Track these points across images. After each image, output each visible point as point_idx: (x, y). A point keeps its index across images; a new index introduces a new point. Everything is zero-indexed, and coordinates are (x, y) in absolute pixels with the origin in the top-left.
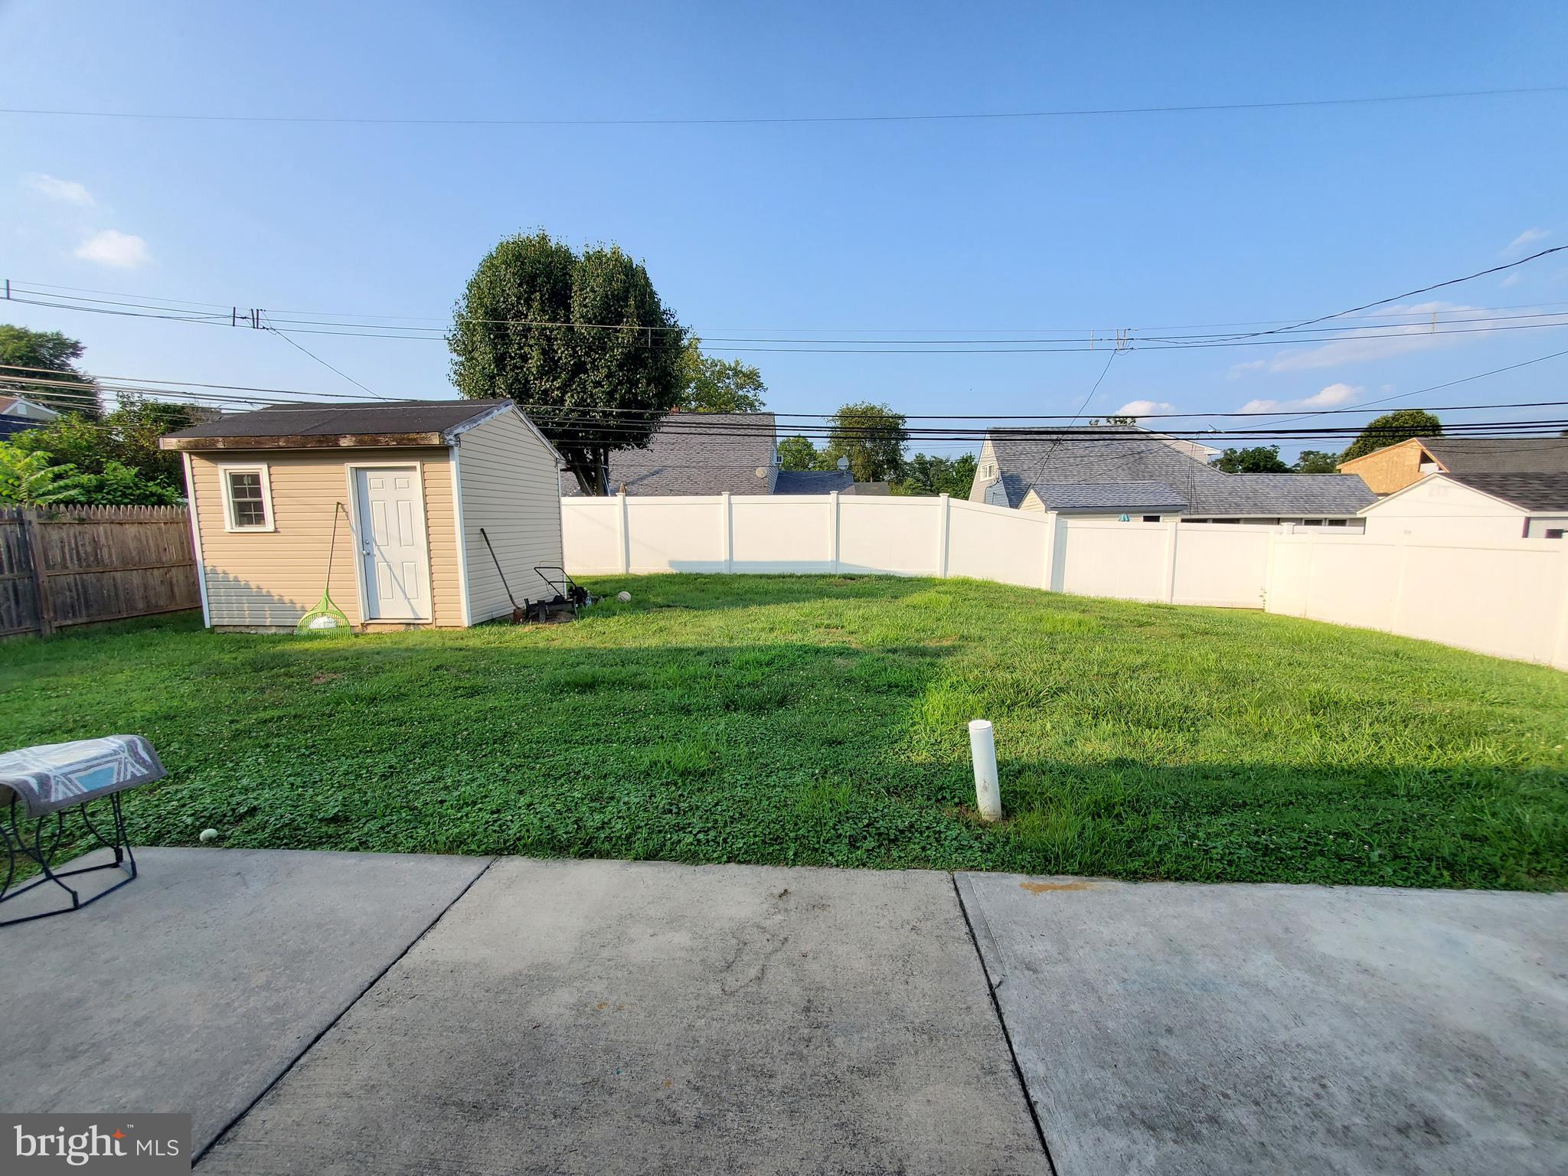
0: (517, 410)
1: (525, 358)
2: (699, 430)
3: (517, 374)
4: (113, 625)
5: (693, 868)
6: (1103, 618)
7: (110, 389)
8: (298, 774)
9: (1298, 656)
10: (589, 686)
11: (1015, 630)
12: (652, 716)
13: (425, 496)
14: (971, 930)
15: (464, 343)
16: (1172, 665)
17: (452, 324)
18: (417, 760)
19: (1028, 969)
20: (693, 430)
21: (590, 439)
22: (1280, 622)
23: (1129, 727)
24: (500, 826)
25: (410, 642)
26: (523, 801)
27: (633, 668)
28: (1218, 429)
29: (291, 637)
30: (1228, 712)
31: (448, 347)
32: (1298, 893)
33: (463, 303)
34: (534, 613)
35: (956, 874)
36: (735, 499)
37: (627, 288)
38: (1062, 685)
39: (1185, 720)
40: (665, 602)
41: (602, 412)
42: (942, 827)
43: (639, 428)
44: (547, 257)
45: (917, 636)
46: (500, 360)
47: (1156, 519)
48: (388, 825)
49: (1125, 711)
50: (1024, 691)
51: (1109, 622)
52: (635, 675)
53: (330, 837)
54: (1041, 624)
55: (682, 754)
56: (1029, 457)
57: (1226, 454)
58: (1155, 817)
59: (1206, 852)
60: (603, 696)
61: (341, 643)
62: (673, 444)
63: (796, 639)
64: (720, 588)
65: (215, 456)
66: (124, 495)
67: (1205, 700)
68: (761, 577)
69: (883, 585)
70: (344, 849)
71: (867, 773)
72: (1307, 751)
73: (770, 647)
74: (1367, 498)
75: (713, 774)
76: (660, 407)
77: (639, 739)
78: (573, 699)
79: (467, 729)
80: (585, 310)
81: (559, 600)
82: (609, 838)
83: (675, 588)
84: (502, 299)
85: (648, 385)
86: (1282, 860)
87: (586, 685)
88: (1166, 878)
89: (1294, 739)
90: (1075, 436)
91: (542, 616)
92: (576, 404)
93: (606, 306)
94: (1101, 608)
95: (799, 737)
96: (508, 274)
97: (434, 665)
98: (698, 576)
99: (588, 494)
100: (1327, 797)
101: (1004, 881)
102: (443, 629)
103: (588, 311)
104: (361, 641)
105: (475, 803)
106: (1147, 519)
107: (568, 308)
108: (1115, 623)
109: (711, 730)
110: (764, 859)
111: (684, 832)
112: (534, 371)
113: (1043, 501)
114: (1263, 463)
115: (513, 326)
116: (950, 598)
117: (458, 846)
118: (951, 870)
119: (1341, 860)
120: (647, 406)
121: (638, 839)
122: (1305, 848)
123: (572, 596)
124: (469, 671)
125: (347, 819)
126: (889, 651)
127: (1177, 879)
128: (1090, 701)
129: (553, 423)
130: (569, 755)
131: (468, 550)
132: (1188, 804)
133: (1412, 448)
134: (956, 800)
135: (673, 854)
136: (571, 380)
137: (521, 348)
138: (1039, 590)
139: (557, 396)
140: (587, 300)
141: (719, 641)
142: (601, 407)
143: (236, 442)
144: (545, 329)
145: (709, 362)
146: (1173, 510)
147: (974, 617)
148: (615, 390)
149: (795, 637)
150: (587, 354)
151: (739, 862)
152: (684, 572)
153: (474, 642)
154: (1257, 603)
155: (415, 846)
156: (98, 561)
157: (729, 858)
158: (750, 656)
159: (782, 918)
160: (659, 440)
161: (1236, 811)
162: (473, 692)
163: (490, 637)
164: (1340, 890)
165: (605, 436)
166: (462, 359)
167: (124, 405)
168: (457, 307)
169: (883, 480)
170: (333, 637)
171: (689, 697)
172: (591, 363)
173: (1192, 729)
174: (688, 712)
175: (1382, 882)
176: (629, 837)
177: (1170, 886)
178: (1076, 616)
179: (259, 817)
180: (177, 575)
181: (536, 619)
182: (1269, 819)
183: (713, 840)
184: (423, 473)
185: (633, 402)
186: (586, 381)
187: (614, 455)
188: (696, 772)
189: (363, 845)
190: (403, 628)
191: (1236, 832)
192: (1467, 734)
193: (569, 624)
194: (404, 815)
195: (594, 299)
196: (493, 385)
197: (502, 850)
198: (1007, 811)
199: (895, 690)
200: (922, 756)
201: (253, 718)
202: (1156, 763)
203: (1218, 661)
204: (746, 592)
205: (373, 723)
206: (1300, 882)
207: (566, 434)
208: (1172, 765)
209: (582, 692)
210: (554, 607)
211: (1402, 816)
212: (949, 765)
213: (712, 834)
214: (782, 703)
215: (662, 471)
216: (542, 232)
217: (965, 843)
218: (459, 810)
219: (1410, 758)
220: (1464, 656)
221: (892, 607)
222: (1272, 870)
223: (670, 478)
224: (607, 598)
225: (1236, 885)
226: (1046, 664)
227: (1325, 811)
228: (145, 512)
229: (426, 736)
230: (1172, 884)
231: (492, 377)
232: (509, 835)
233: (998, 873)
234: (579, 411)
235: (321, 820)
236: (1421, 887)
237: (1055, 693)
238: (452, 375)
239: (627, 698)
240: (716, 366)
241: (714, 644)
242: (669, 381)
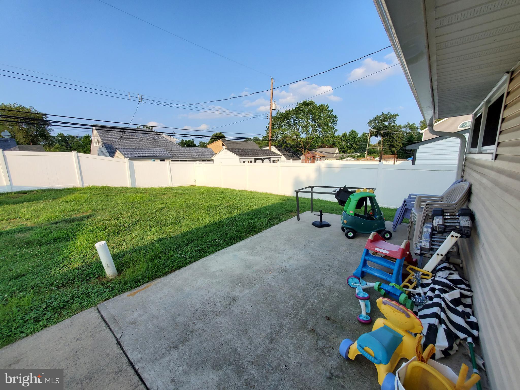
6: (151, 194)
9: (204, 197)
11: (118, 203)
14: (107, 324)
16: (173, 205)
19: (132, 324)
22: (200, 188)
23: (161, 228)
28: (176, 133)
30: (188, 216)
32: (207, 258)
35: (98, 306)
38: (138, 219)
39: (178, 221)
42: (90, 290)
45: (69, 214)
47: (164, 160)
49: (160, 223)
50: (123, 225)
51: (153, 195)
54: (128, 200)
56: (114, 138)
57: (181, 141)
58: (171, 253)
59: (185, 257)
67: (182, 214)
69: (46, 194)
71: (43, 283)
72: (206, 221)
74: (214, 154)
86: (203, 251)
88: (175, 270)
89: (204, 219)
90: (132, 131)
94: (150, 191)
100: (211, 232)
101: (120, 298)
106: (161, 161)
108: (155, 195)
113: (123, 154)
114: (191, 144)
116: (86, 195)
118: (95, 305)
119: (215, 246)
122: (208, 246)
126: (53, 224)
127: (178, 269)
128: (148, 223)
132: (180, 246)
133: (220, 142)
134: (97, 276)
138: (127, 187)
146: (168, 158)
147: (99, 201)
154: (194, 184)
161: (192, 243)
164: (216, 254)
169: (40, 144)
173: (179, 223)
175: (223, 248)
177: (177, 272)
178: (141, 195)
182: (199, 242)
191: (193, 248)
192: (235, 208)
198: (119, 271)
199: (58, 240)
200: (78, 264)
202: (170, 236)
203: (185, 202)
206: (208, 255)
208: (175, 236)
211: (225, 231)
212: (91, 264)
217: (102, 292)
219: (226, 217)
220: (234, 190)
221: (53, 204)
222: (201, 255)
225: (194, 263)
226: (131, 213)
227: (211, 235)
230: (177, 271)
233: (117, 296)
236: (230, 246)
237: (135, 223)
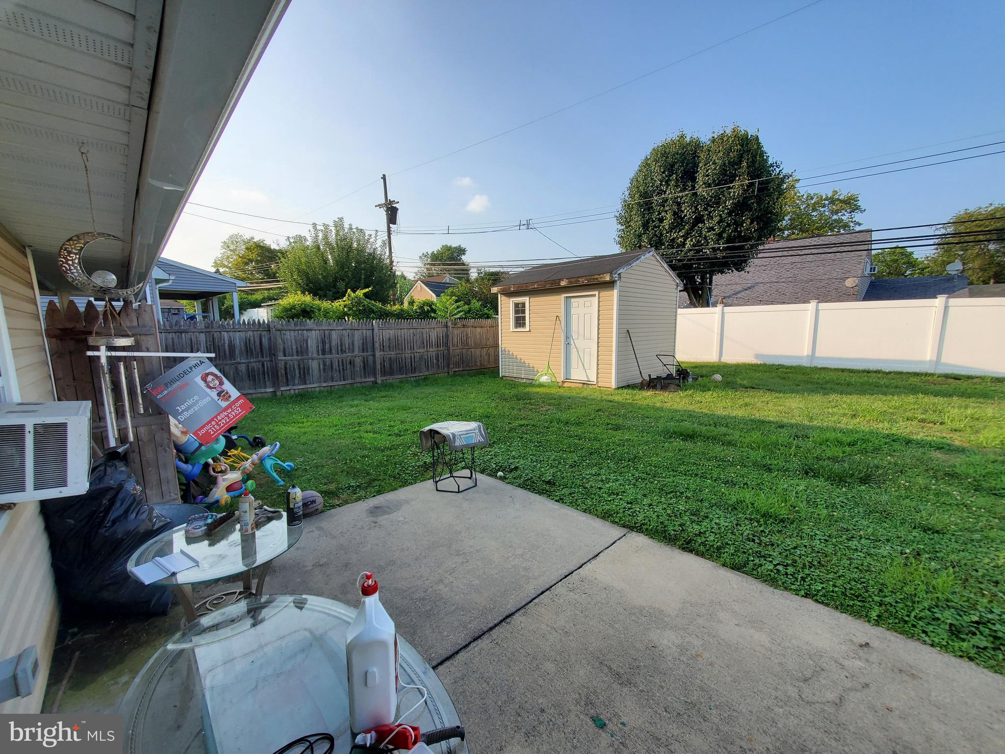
0: (655, 255)
1: (661, 220)
2: (791, 253)
3: (656, 231)
4: (470, 372)
5: (772, 589)
7: (474, 267)
8: (534, 455)
10: (690, 436)
12: (738, 467)
13: (599, 311)
15: (625, 218)
17: (619, 207)
18: (587, 461)
20: (785, 253)
21: (701, 268)
24: (633, 513)
25: (585, 394)
26: (646, 501)
27: (724, 430)
29: (532, 385)
31: (616, 222)
33: (627, 193)
34: (652, 384)
36: (822, 306)
37: (741, 154)
40: (750, 385)
41: (712, 248)
43: (740, 256)
44: (683, 149)
46: (645, 225)
48: (573, 493)
52: (725, 435)
53: (547, 491)
55: (764, 500)
60: (699, 446)
61: (553, 391)
62: (766, 266)
63: (884, 427)
64: (800, 377)
65: (509, 294)
66: (476, 315)
68: (843, 370)
70: (553, 499)
73: (852, 431)
75: (792, 523)
76: (759, 239)
77: (728, 481)
78: (678, 443)
79: (613, 449)
80: (707, 178)
81: (669, 377)
82: (703, 544)
83: (758, 375)
84: (651, 185)
85: (752, 223)
87: (688, 435)
91: (658, 386)
92: (694, 245)
93: (723, 172)
95: (886, 515)
96: (656, 168)
97: (597, 408)
98: (780, 367)
99: (695, 307)
102: (602, 388)
103: (709, 179)
104: (561, 390)
105: (618, 495)
107: (694, 180)
109: (791, 488)
110: (843, 608)
111: (765, 560)
112: (667, 227)
115: (656, 200)
117: (608, 517)
120: (750, 239)
121: (727, 552)
123: (679, 375)
124: (615, 415)
125: (554, 484)
129: (676, 260)
130: (676, 479)
131: (619, 342)
135: (755, 572)
136: (692, 229)
137: (660, 214)
139: (681, 241)
140: (709, 171)
141: (797, 419)
142: (711, 244)
143: (518, 287)
144: (678, 197)
145: (805, 197)
148: (723, 232)
149: (881, 425)
150: (706, 209)
151: (817, 601)
152: (768, 363)
153: (617, 398)
155: (586, 509)
156: (467, 344)
157: (806, 594)
158: (831, 435)
159: (863, 666)
160: (754, 264)
162: (617, 428)
163: (625, 396)
165: (713, 265)
166: (622, 227)
167: (479, 273)
168: (623, 196)
170: (549, 387)
171: (770, 458)
172: (708, 215)
174: (770, 470)
176: (719, 548)
179: (519, 472)
180: (491, 350)
181: (654, 387)
183: (791, 575)
184: (599, 297)
185: (737, 238)
186: (702, 228)
187: (717, 278)
188: (776, 517)
189: (560, 500)
190: (581, 385)
193: (677, 393)
194: (581, 490)
195: (715, 169)
196: (640, 241)
197: (633, 527)
201: (517, 423)
204: (826, 382)
205: (567, 436)
207: (685, 266)
209: (684, 440)
210: (667, 381)
213: (790, 570)
214: (865, 480)
215: (754, 286)
216: (681, 133)
218: (609, 496)
223: (761, 291)
224: (704, 378)
228: (483, 322)
229: (592, 448)
231: (640, 236)
232: (638, 520)
234: (695, 250)
235: (543, 481)
238: (617, 238)
239: (718, 450)
240: (812, 199)
241: (793, 421)
242: (770, 217)
